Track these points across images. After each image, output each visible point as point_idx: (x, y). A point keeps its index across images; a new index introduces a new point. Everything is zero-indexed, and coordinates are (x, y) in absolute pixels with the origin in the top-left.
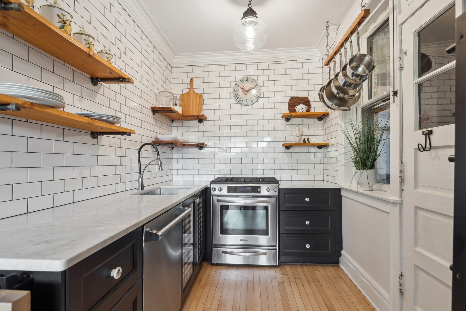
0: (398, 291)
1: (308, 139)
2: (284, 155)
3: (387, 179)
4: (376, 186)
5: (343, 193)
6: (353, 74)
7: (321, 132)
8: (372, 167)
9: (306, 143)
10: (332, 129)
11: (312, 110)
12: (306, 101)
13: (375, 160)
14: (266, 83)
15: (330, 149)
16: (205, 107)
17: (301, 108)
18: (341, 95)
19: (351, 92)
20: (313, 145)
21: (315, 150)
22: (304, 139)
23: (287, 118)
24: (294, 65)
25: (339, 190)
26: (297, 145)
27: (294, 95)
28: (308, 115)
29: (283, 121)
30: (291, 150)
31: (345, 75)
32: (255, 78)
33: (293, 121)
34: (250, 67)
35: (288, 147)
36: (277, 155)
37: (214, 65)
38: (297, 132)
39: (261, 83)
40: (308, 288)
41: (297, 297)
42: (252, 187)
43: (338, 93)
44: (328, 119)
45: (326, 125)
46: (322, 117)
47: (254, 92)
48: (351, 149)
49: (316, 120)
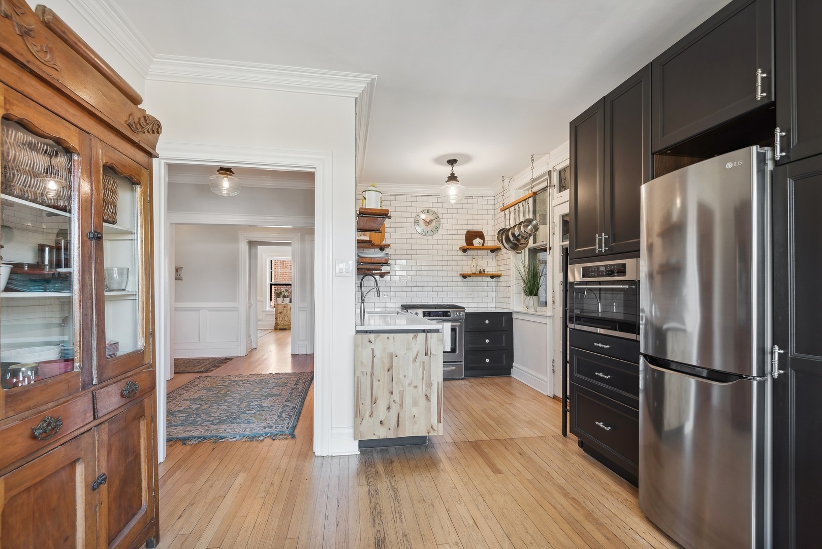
0: (552, 370)
1: (484, 270)
2: (461, 284)
3: (546, 305)
4: (539, 309)
5: (514, 316)
6: (525, 231)
7: (493, 263)
8: (536, 295)
9: (482, 273)
10: (504, 262)
11: (486, 244)
12: (480, 235)
13: (538, 289)
14: (445, 216)
15: (502, 279)
16: (386, 235)
17: (477, 242)
18: (515, 242)
19: (522, 241)
20: (487, 275)
21: (489, 279)
22: (480, 270)
23: (464, 250)
24: (470, 201)
25: (511, 313)
26: (474, 275)
27: (471, 228)
28: (483, 248)
29: (461, 252)
30: (468, 279)
31: (519, 228)
32: (435, 210)
33: (469, 252)
34: (430, 199)
35: (464, 276)
36: (455, 284)
37: (396, 195)
38: (474, 263)
39: (440, 216)
40: (493, 387)
41: (486, 391)
42: (443, 312)
43: (513, 240)
44: (500, 253)
45: (498, 258)
46: (494, 250)
47: (434, 223)
48: (522, 281)
49: (489, 252)
